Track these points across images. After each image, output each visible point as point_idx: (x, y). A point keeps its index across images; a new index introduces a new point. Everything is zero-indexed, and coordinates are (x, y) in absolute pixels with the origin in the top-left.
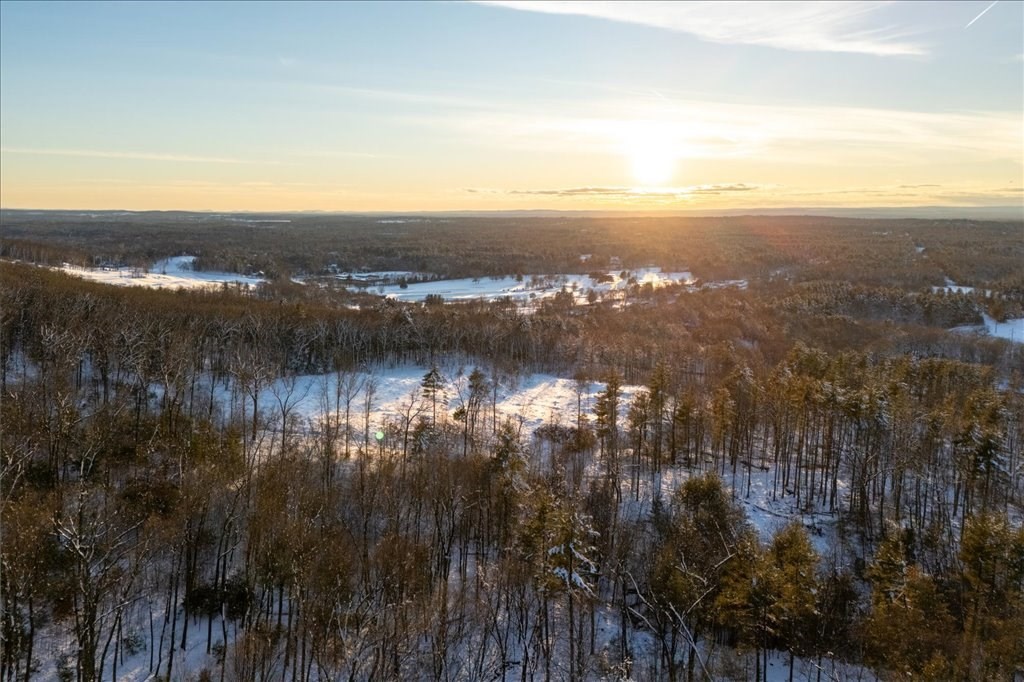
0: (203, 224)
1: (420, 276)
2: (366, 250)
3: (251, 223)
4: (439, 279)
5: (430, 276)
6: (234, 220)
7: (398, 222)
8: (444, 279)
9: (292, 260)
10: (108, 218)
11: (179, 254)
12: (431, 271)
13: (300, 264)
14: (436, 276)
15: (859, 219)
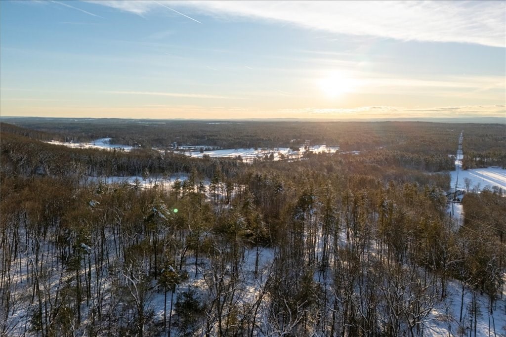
0: (125, 124)
1: (211, 148)
2: (193, 136)
3: (147, 124)
4: (220, 149)
5: (216, 147)
6: (140, 122)
7: (217, 123)
8: (223, 149)
9: (156, 140)
10: (82, 121)
11: (105, 137)
12: (218, 146)
13: (160, 142)
14: (219, 148)
15: (445, 123)
